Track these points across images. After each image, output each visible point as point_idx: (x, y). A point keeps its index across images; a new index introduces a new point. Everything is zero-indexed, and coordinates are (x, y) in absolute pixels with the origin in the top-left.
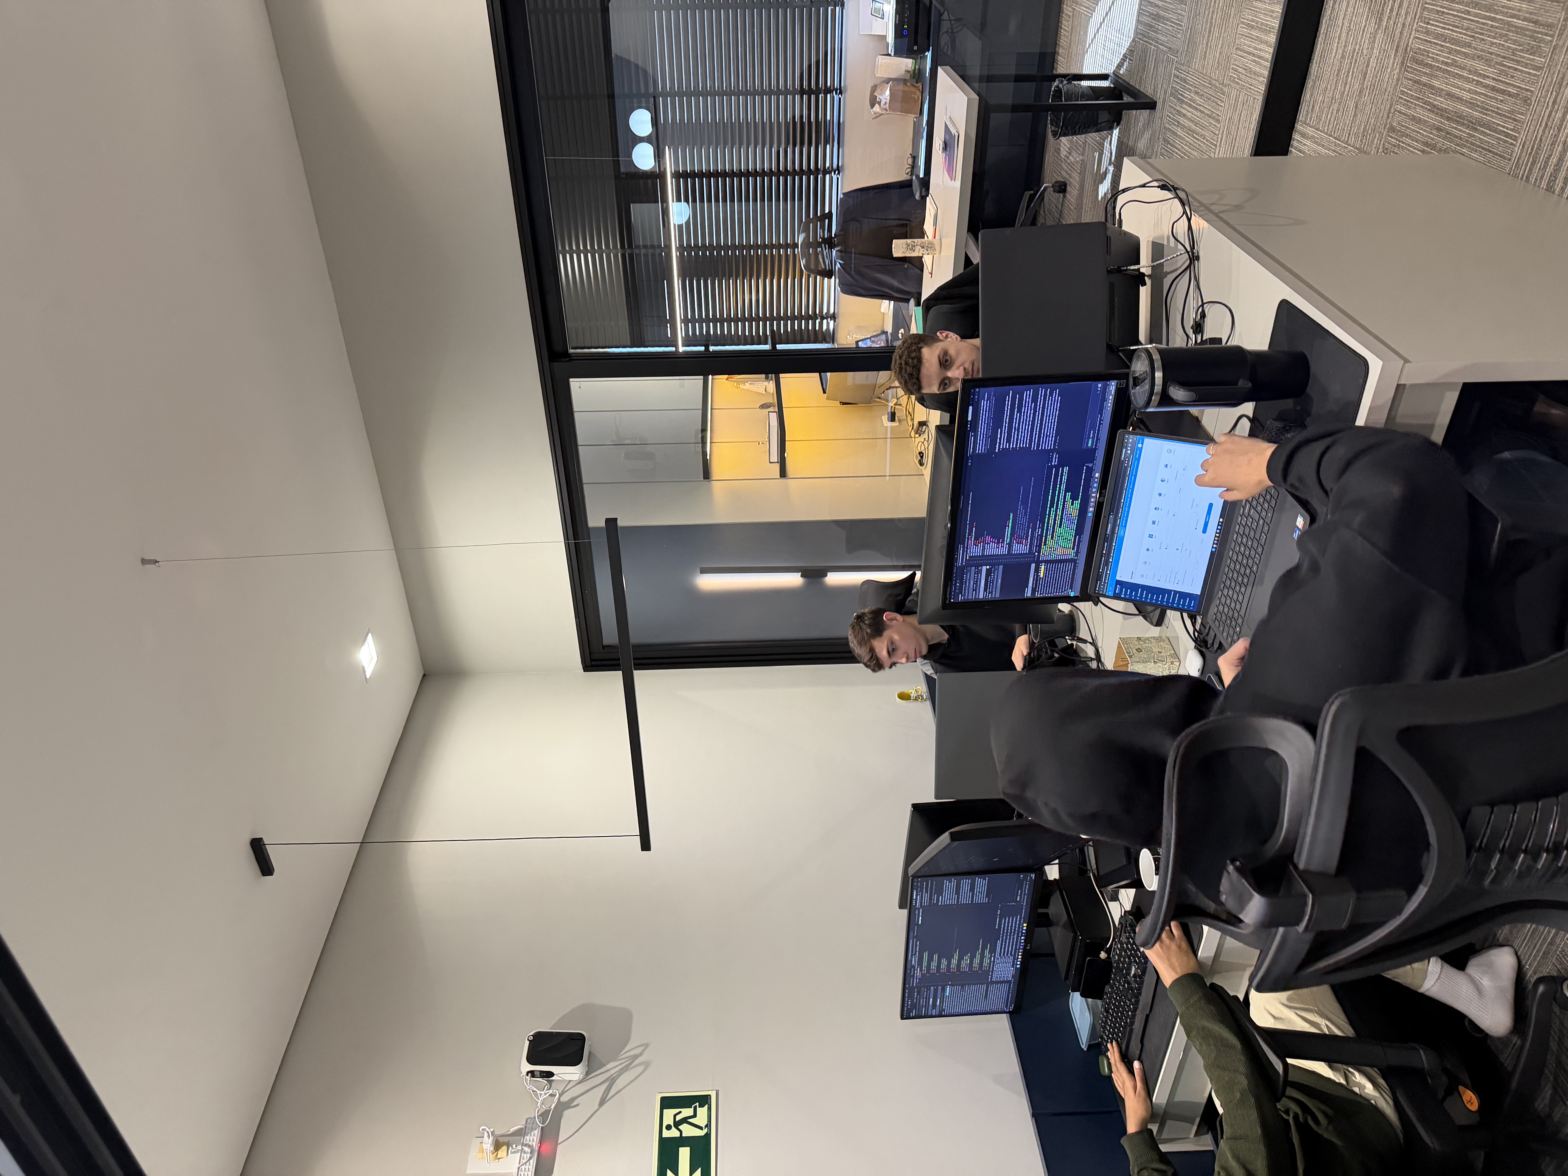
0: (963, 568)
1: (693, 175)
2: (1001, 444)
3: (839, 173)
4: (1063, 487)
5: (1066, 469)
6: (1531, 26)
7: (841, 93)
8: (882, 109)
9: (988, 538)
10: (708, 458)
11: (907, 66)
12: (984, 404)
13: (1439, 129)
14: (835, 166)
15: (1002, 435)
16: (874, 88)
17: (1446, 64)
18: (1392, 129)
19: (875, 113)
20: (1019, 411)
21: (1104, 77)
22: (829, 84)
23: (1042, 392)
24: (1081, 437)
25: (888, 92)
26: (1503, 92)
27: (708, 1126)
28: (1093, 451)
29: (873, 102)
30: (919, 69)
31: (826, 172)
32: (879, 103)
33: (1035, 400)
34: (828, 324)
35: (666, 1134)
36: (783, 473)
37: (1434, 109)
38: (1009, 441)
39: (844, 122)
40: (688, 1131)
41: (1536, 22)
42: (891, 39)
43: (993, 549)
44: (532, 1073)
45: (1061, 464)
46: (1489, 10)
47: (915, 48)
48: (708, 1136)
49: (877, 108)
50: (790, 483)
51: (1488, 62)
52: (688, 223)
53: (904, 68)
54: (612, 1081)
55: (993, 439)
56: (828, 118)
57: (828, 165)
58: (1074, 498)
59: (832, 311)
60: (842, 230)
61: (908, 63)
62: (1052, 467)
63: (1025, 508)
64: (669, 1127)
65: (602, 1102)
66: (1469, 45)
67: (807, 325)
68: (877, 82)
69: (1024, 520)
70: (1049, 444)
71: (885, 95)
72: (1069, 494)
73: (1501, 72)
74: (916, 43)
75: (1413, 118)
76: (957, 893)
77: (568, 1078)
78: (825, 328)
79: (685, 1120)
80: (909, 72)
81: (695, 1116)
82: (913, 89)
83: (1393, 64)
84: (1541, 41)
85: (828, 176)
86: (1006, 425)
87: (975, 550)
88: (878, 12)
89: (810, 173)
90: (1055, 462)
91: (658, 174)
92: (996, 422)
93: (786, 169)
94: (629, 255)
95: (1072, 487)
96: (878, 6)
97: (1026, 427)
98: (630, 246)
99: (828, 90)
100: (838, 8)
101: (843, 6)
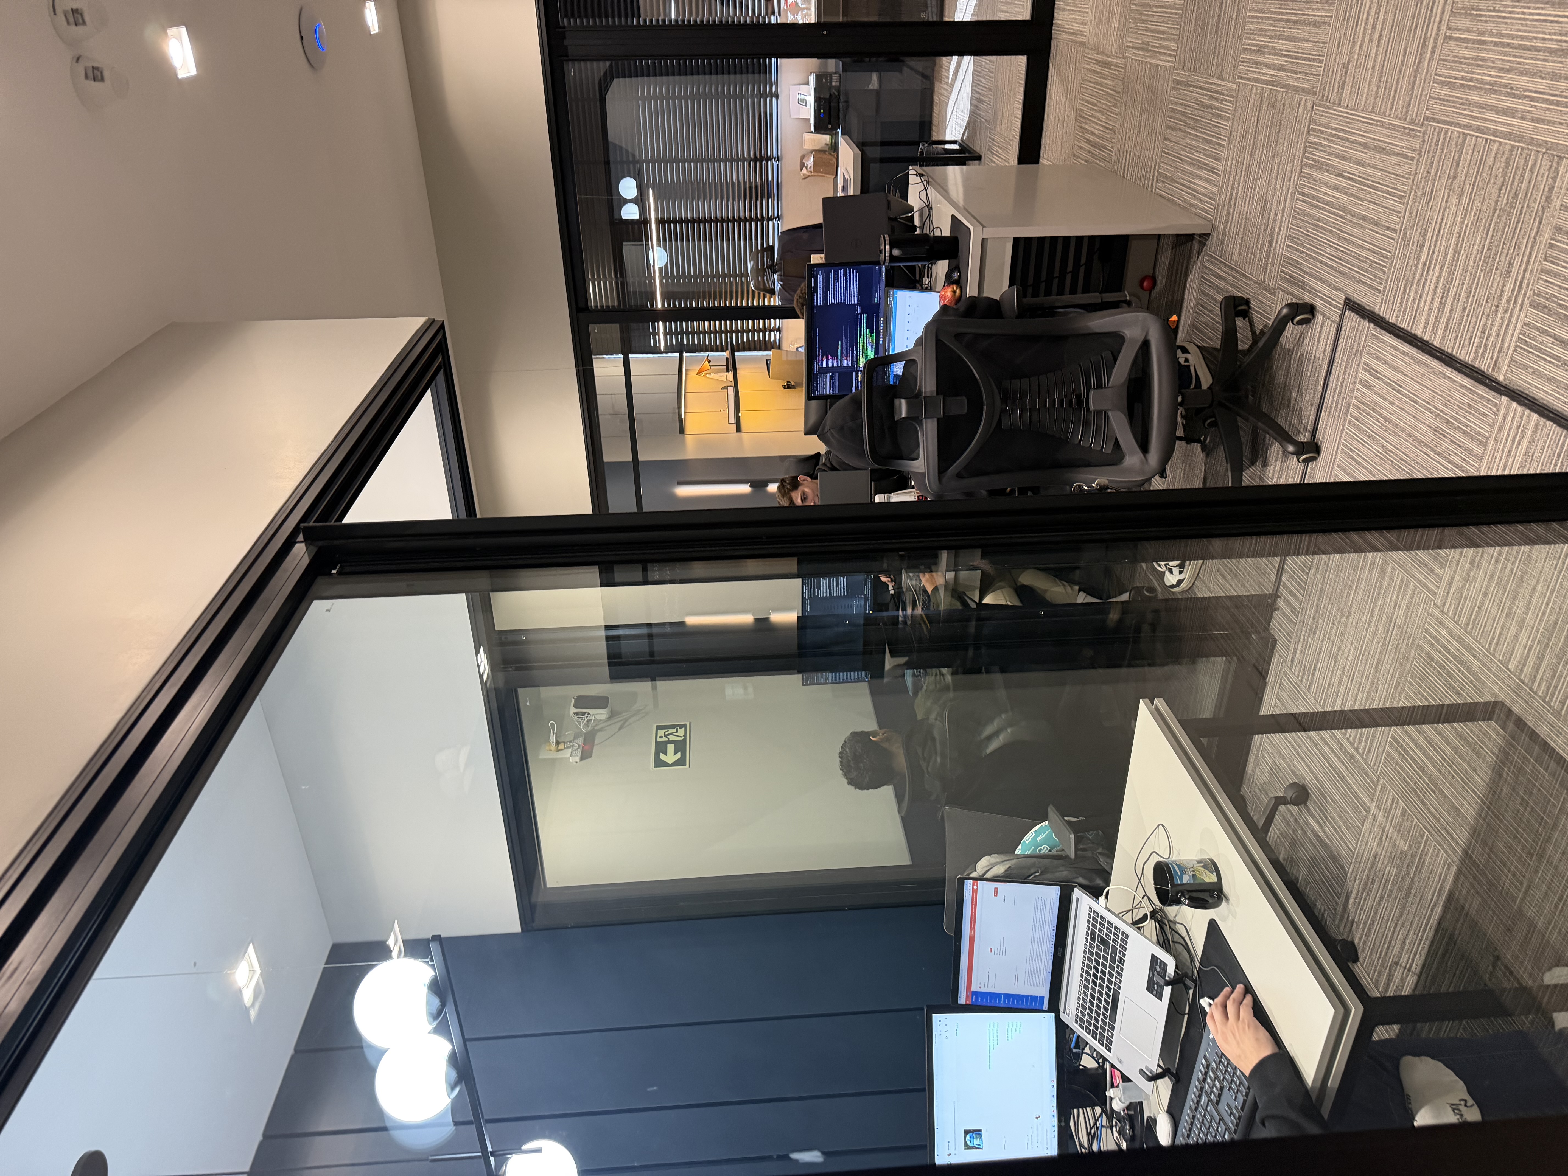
0: (817, 374)
1: (669, 221)
2: (830, 300)
3: (779, 220)
4: (865, 326)
5: (865, 315)
6: (1114, 93)
7: (778, 160)
8: (808, 172)
9: (829, 356)
10: (683, 417)
11: (826, 140)
12: (819, 277)
13: (1089, 152)
14: (776, 215)
15: (830, 295)
16: (803, 157)
17: (1089, 116)
18: (1074, 155)
19: (804, 175)
20: (838, 281)
21: (954, 142)
22: (769, 154)
23: (848, 271)
24: (871, 297)
25: (812, 159)
26: (1107, 128)
27: (685, 735)
28: (878, 305)
29: (802, 166)
30: (835, 143)
31: (769, 219)
32: (806, 168)
33: (845, 275)
34: (775, 335)
35: (659, 739)
36: (739, 429)
37: (1088, 141)
38: (834, 298)
39: (781, 182)
40: (671, 738)
41: (1115, 91)
42: (812, 121)
43: (832, 363)
44: (577, 714)
45: (863, 313)
46: (1102, 86)
47: (830, 126)
48: (685, 740)
49: (804, 171)
50: (744, 436)
51: (1102, 113)
52: (666, 265)
53: (824, 142)
54: (626, 720)
55: (825, 297)
56: (770, 179)
57: (770, 214)
58: (872, 332)
59: (777, 327)
60: (781, 259)
61: (826, 138)
62: (858, 314)
63: (847, 338)
64: (661, 737)
65: (620, 729)
66: (1095, 105)
67: (759, 336)
68: (804, 153)
69: (846, 346)
70: (855, 301)
71: (810, 162)
72: (868, 330)
73: (1107, 118)
74: (830, 123)
75: (1081, 148)
76: (829, 588)
77: (599, 717)
78: (772, 339)
79: (671, 734)
80: (827, 145)
81: (677, 732)
82: (830, 157)
83: (1073, 117)
84: (1117, 101)
85: (770, 222)
86: (831, 289)
87: (823, 364)
88: (802, 102)
89: (757, 220)
90: (859, 311)
91: (643, 222)
92: (827, 287)
93: (739, 217)
94: (621, 283)
95: (870, 326)
96: (802, 97)
97: (842, 291)
98: (622, 276)
99: (768, 159)
100: (774, 99)
101: (777, 97)
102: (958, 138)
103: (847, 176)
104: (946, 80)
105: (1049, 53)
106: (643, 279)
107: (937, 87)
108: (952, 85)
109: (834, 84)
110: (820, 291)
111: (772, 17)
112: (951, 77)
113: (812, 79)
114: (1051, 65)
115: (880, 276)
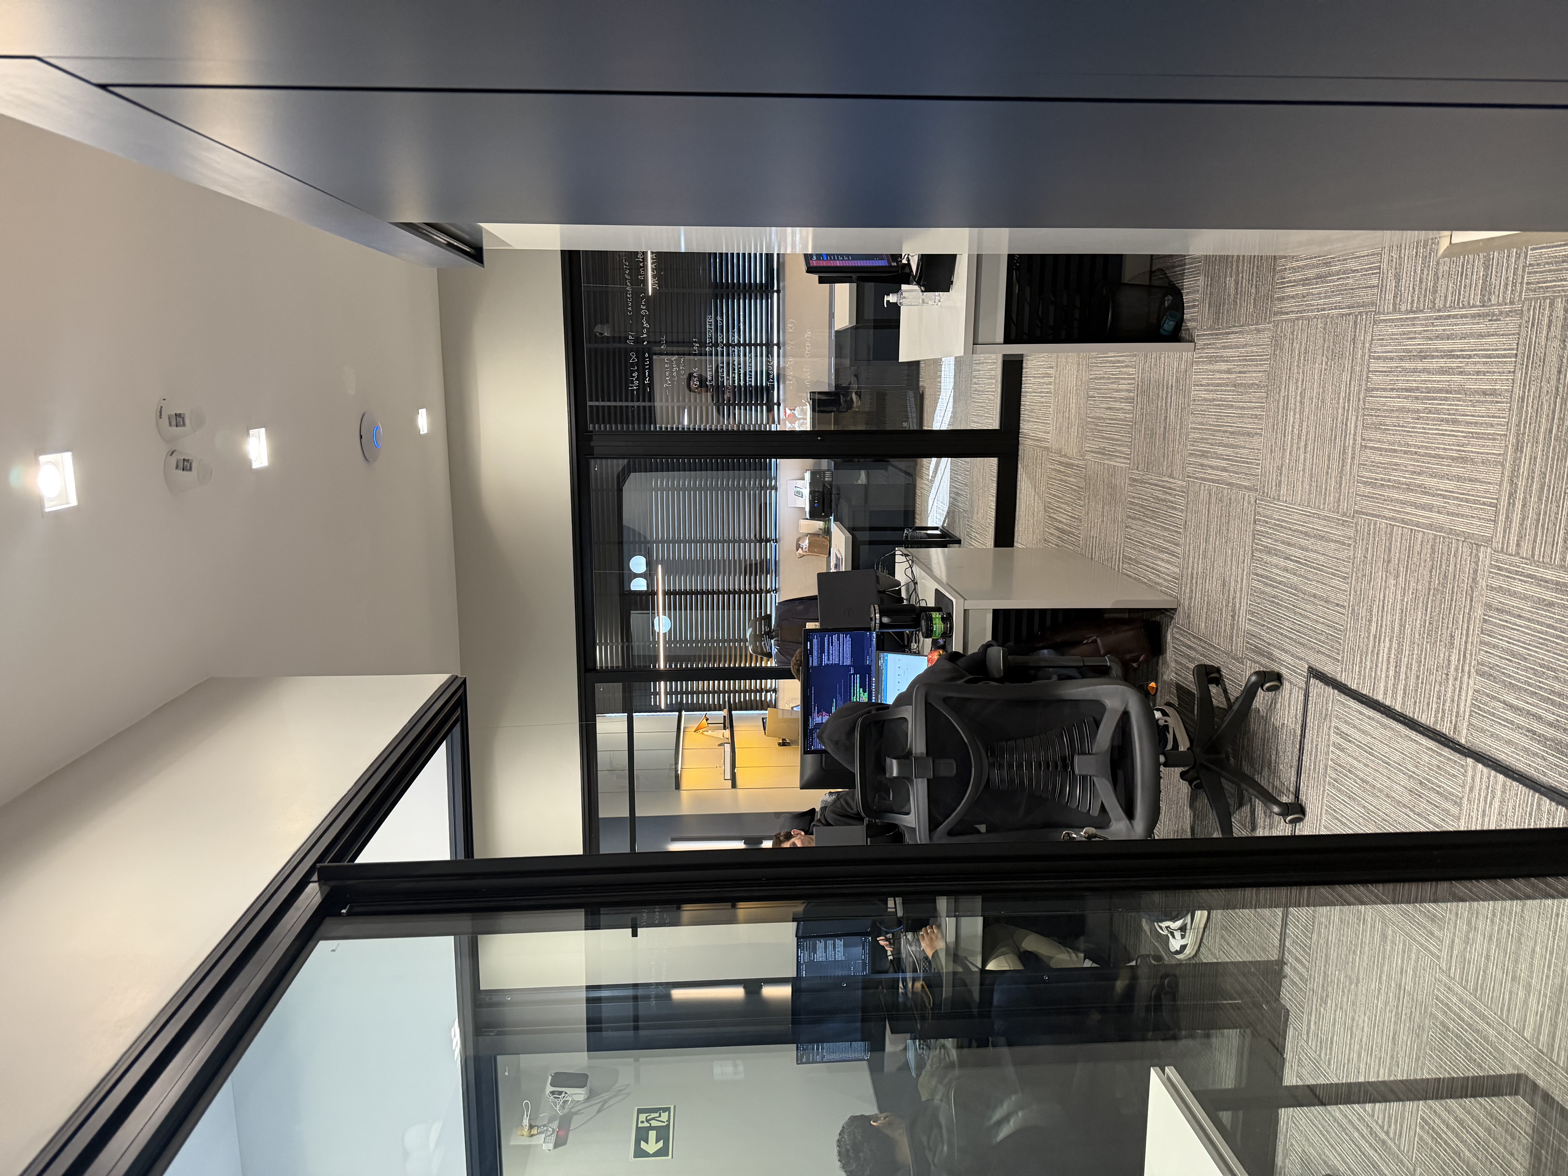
0: (812, 729)
1: (675, 593)
2: (825, 661)
3: (776, 592)
4: (858, 685)
5: (858, 676)
6: (1077, 488)
7: (776, 542)
8: (803, 551)
9: (824, 713)
10: (679, 775)
12: (815, 641)
13: (1059, 537)
14: (773, 588)
15: (824, 657)
16: (799, 540)
17: (1057, 507)
18: (1046, 540)
19: (799, 554)
20: (832, 645)
21: (936, 529)
22: (768, 536)
23: (841, 635)
24: (863, 660)
25: (807, 541)
26: (1074, 518)
27: (669, 1120)
28: (870, 666)
29: (798, 547)
30: (828, 527)
31: (768, 592)
32: (802, 548)
33: (839, 639)
34: (771, 695)
35: (640, 1125)
36: (734, 785)
37: (1057, 529)
38: (828, 660)
39: (779, 560)
40: (654, 1123)
41: (1078, 487)
42: (807, 509)
44: (553, 1093)
45: (856, 673)
46: (1066, 483)
47: (823, 514)
48: (668, 1125)
49: (800, 551)
50: (740, 792)
51: (1068, 504)
52: (670, 631)
53: (818, 527)
54: (605, 1102)
55: (820, 659)
56: (768, 558)
57: (768, 587)
58: (864, 691)
59: (774, 687)
60: (778, 626)
61: (820, 524)
62: (851, 674)
63: (841, 696)
64: (642, 1122)
65: (599, 1111)
66: (1061, 498)
67: (756, 696)
68: (800, 536)
70: (848, 662)
71: (806, 543)
72: (861, 689)
73: (1073, 510)
74: (823, 511)
75: (1051, 534)
76: (826, 952)
77: (577, 1098)
78: (769, 699)
79: (653, 1119)
80: (821, 529)
81: (660, 1116)
82: (824, 539)
83: (1042, 508)
84: (1081, 495)
85: (768, 595)
86: (826, 651)
88: (799, 494)
89: (756, 592)
90: (852, 672)
91: (651, 593)
92: (822, 650)
93: (740, 589)
94: (627, 647)
95: (862, 686)
96: (798, 489)
97: (836, 653)
98: (628, 641)
99: (768, 541)
100: (773, 491)
101: (776, 489)
102: (939, 524)
103: (839, 556)
104: (927, 477)
105: (1018, 455)
106: (647, 643)
107: (920, 483)
108: (932, 481)
109: (826, 479)
110: (815, 653)
111: (773, 425)
112: (931, 474)
113: (808, 476)
114: (1019, 466)
115: (872, 641)
